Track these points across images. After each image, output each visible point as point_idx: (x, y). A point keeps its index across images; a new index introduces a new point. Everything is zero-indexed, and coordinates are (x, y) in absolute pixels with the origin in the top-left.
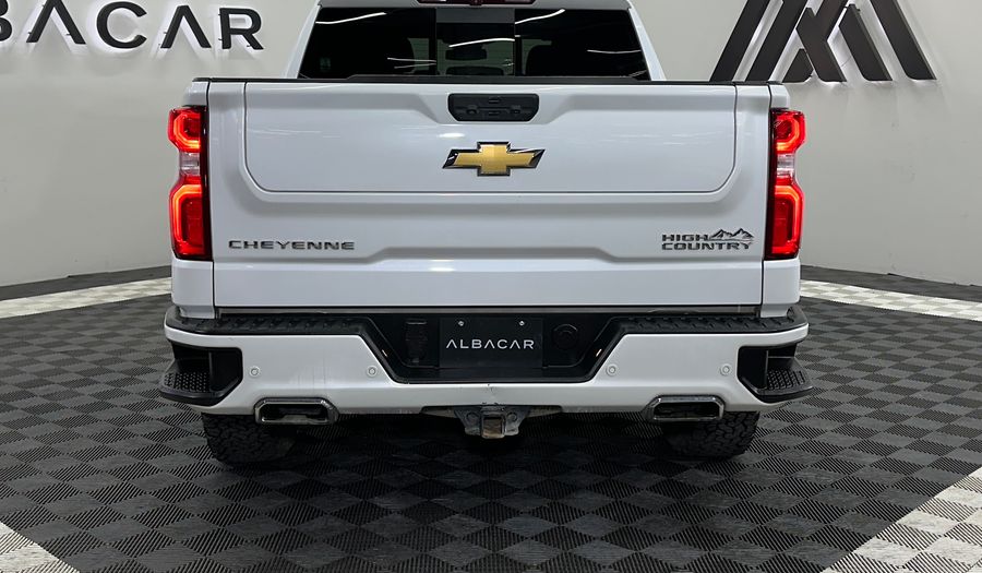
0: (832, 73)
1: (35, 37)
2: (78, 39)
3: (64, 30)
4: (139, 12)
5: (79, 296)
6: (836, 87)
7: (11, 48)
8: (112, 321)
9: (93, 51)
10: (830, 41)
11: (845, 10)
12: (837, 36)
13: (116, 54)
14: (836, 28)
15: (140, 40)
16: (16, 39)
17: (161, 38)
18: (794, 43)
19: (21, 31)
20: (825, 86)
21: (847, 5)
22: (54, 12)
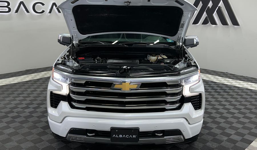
0: (214, 23)
1: (17, 11)
2: (28, 12)
3: (24, 9)
4: (43, 4)
5: (28, 77)
6: (215, 26)
7: (11, 14)
9: (32, 14)
10: (214, 15)
11: (218, 7)
12: (215, 14)
13: (37, 15)
14: (215, 12)
15: (43, 11)
16: (12, 12)
17: (49, 11)
18: (205, 15)
19: (13, 10)
20: (212, 26)
21: (218, 6)
22: (22, 5)
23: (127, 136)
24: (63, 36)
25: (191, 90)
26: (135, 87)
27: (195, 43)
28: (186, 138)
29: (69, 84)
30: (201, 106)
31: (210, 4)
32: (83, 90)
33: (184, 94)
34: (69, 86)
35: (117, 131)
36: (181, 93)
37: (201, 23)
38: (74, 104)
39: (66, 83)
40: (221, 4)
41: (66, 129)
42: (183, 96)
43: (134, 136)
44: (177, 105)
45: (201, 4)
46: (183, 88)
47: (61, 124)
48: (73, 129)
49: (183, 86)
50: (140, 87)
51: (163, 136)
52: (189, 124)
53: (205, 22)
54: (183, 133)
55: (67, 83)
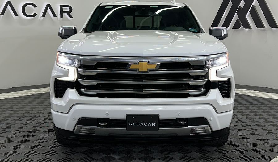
0: (247, 26)
1: (2, 13)
2: (16, 14)
3: (12, 12)
4: (35, 6)
5: (16, 94)
6: (248, 30)
8: (27, 101)
9: (21, 18)
10: (247, 16)
11: (251, 7)
12: (249, 15)
13: (27, 19)
14: (249, 12)
15: (35, 15)
17: (41, 14)
18: (236, 17)
20: (245, 30)
21: (252, 5)
22: (9, 6)
23: (146, 124)
24: (65, 29)
25: (218, 73)
26: (154, 67)
27: (223, 35)
28: (214, 129)
29: (77, 68)
30: (230, 95)
31: (242, 4)
32: (93, 73)
33: (210, 79)
34: (77, 70)
35: (133, 118)
36: (206, 76)
37: (231, 27)
38: (83, 90)
39: (73, 67)
40: (255, 3)
41: (74, 119)
42: (209, 81)
43: (154, 124)
44: (203, 90)
45: (230, 4)
46: (209, 71)
47: (68, 114)
48: (83, 118)
49: (209, 68)
50: (160, 68)
51: (186, 125)
52: (217, 112)
53: (236, 26)
54: (210, 122)
55: (75, 67)
